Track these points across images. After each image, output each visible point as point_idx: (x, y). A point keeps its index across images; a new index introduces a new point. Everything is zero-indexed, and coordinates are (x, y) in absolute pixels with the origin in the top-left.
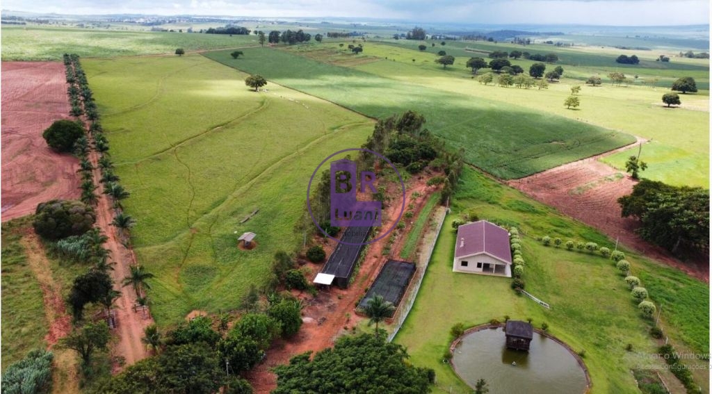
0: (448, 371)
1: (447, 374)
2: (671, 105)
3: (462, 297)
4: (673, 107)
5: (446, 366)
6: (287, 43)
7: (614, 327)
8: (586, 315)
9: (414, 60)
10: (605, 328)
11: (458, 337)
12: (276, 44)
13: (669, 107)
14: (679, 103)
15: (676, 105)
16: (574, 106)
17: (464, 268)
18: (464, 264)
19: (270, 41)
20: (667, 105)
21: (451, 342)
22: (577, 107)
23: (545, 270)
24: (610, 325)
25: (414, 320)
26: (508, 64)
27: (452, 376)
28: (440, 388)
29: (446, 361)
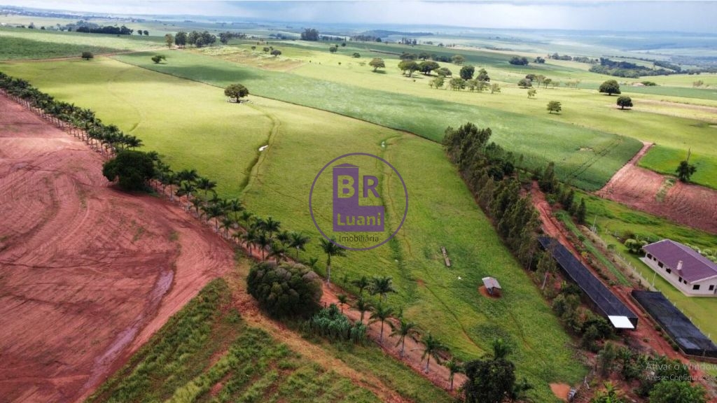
2: (625, 107)
4: (628, 109)
6: (194, 45)
9: (340, 63)
12: (183, 46)
13: (622, 109)
14: (631, 105)
15: (629, 108)
16: (557, 111)
17: (696, 292)
18: (696, 287)
19: (177, 43)
20: (621, 107)
22: (560, 112)
26: (437, 66)
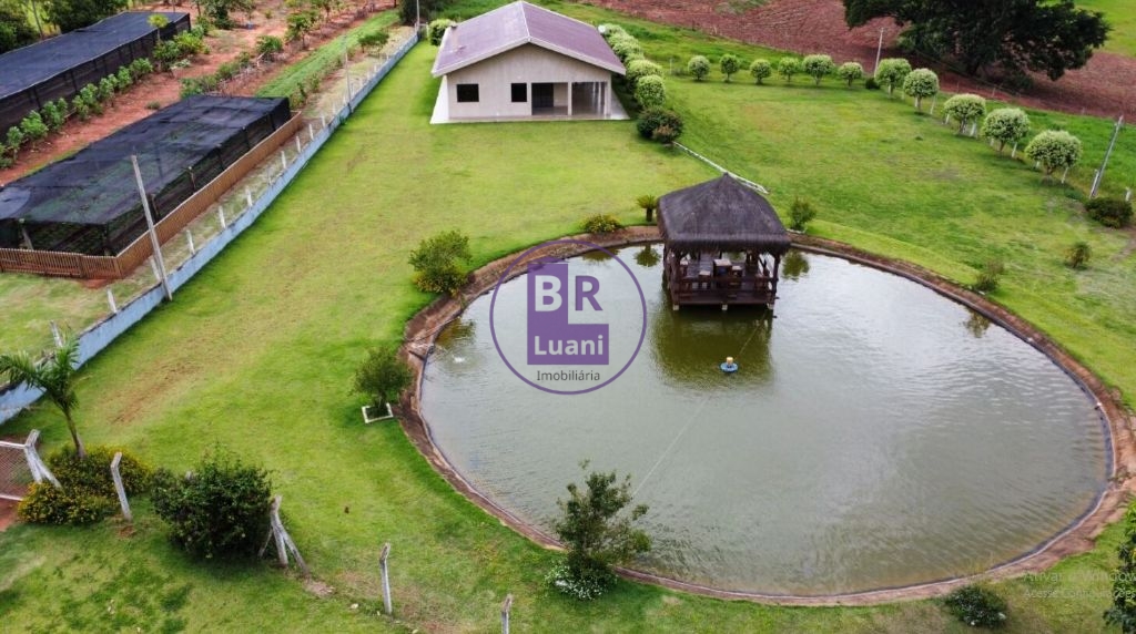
0: (386, 464)
1: (382, 483)
3: (465, 175)
5: (375, 435)
7: (980, 217)
8: (885, 198)
10: (957, 221)
11: (446, 297)
17: (469, 110)
18: (468, 92)
21: (415, 320)
23: (715, 120)
24: (966, 212)
25: (250, 267)
27: (412, 490)
28: (317, 588)
29: (378, 411)
